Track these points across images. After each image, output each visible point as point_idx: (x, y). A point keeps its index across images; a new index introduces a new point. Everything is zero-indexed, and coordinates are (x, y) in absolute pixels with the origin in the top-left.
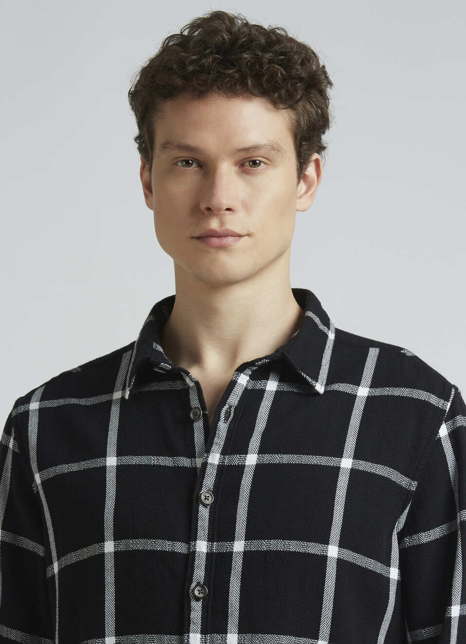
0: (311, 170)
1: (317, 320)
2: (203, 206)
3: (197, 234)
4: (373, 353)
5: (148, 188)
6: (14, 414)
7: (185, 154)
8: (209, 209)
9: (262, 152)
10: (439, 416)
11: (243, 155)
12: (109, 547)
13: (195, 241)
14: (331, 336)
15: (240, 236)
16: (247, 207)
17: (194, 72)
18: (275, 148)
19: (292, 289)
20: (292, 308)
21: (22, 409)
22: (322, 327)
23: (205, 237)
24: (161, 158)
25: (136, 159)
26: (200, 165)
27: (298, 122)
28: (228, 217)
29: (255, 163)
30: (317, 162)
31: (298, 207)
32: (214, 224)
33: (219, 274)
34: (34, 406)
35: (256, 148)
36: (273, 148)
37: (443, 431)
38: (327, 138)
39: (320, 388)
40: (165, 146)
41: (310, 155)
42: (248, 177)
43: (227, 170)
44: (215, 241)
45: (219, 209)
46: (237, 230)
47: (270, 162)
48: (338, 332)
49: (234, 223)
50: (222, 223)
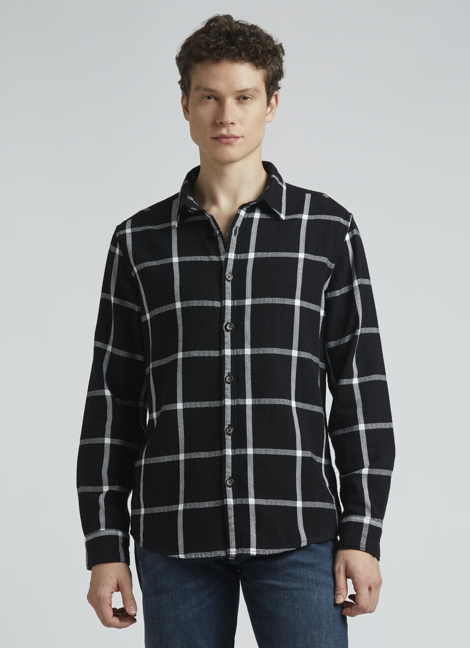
0: (273, 100)
1: (277, 179)
2: (218, 122)
3: (214, 136)
4: (308, 197)
5: (186, 109)
6: (117, 235)
7: (208, 93)
8: (221, 123)
9: (249, 92)
10: (344, 230)
11: (239, 94)
12: (178, 305)
13: (213, 140)
14: (285, 188)
15: (238, 138)
16: (241, 122)
17: (214, 49)
18: (256, 90)
19: (263, 162)
20: (263, 174)
21: (122, 232)
22: (280, 183)
23: (219, 139)
24: (194, 95)
25: (179, 93)
26: (216, 99)
27: (268, 75)
28: (231, 128)
29: (245, 98)
30: (276, 96)
31: (267, 120)
32: (224, 131)
33: (226, 157)
34: (128, 231)
35: (246, 90)
36: (255, 90)
37: (347, 238)
38: (281, 83)
39: (283, 217)
40: (198, 88)
41: (273, 93)
42: (241, 105)
43: (230, 102)
44: (225, 140)
45: (227, 124)
46: (237, 135)
47: (253, 97)
48: (287, 185)
49: (234, 131)
50: (228, 131)
